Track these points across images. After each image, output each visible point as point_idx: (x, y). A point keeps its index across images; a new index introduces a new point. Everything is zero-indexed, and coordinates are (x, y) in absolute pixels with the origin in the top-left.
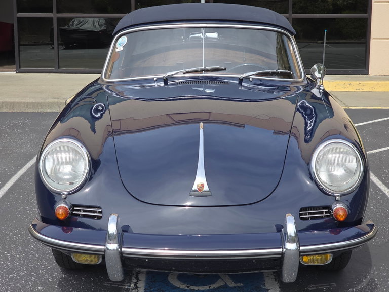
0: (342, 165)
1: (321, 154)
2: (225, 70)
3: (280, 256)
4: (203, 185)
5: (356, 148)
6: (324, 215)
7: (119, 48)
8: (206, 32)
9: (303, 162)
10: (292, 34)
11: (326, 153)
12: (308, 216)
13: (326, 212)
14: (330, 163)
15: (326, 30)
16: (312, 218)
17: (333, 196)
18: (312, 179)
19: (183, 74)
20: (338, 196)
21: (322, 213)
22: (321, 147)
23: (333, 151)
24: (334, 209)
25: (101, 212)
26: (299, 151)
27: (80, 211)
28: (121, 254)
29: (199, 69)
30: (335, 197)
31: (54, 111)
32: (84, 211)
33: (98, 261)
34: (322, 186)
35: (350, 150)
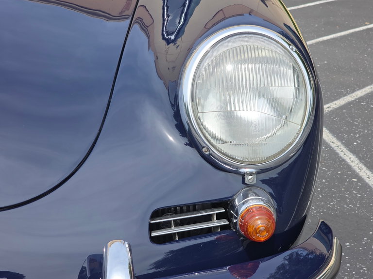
0: (262, 93)
1: (205, 64)
5: (295, 49)
6: (215, 223)
9: (159, 86)
11: (219, 62)
12: (174, 230)
14: (230, 86)
16: (183, 236)
17: (237, 173)
18: (183, 129)
20: (251, 174)
21: (209, 219)
22: (206, 46)
23: (238, 55)
24: (242, 210)
26: (150, 57)
30: (243, 176)
34: (208, 149)
35: (281, 51)
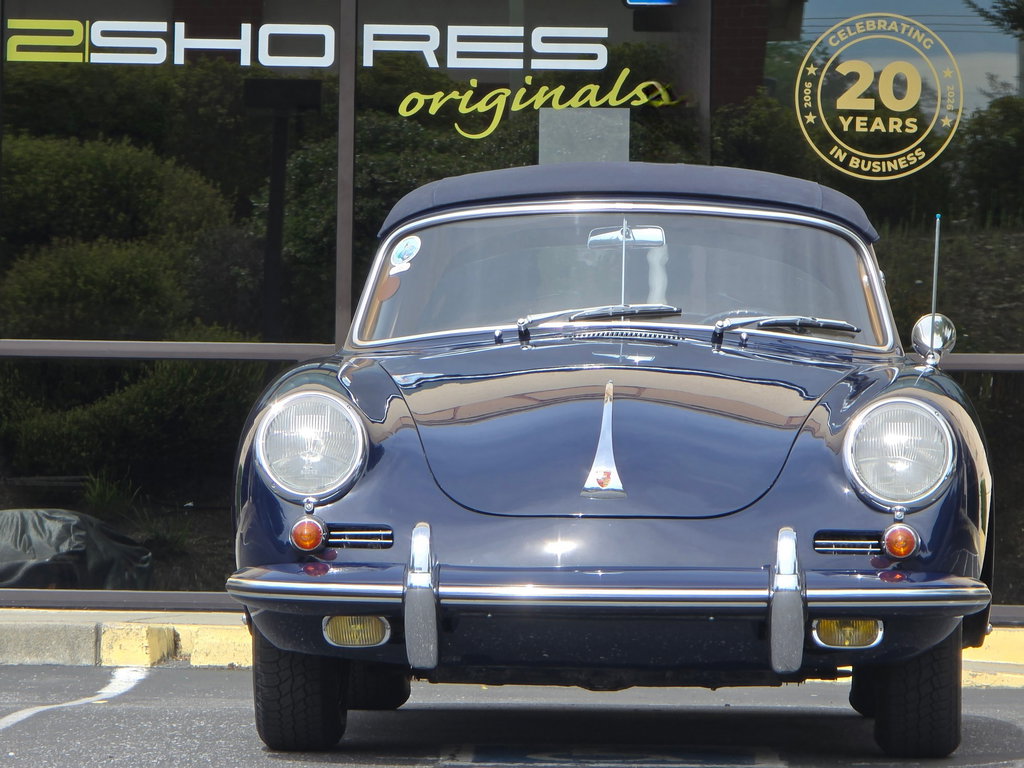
2: (678, 313)
3: (765, 605)
4: (608, 475)
5: (940, 416)
6: (871, 549)
7: (400, 266)
8: (632, 226)
10: (867, 239)
12: (833, 548)
13: (874, 546)
15: (938, 215)
16: (841, 552)
19: (570, 321)
20: (900, 510)
21: (867, 546)
24: (888, 532)
25: (390, 537)
27: (343, 536)
28: (438, 597)
29: (610, 309)
30: (894, 512)
31: (51, 661)
32: (351, 537)
33: (383, 637)
34: (864, 490)
